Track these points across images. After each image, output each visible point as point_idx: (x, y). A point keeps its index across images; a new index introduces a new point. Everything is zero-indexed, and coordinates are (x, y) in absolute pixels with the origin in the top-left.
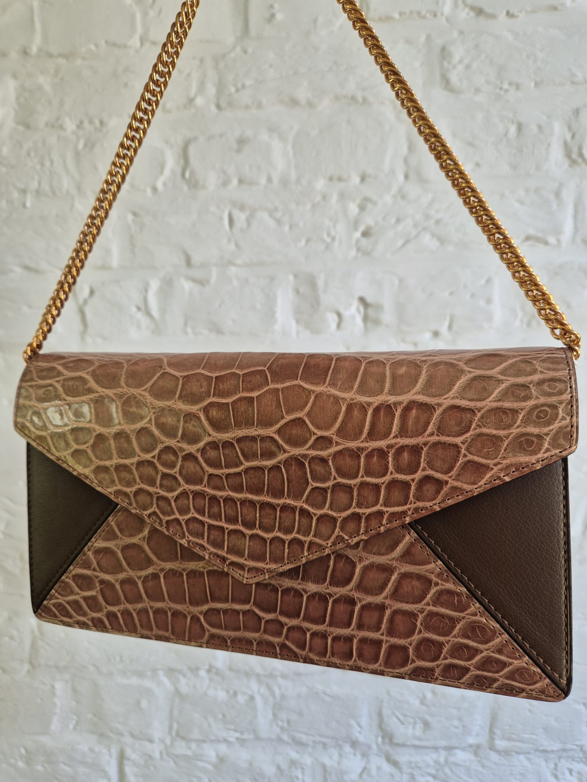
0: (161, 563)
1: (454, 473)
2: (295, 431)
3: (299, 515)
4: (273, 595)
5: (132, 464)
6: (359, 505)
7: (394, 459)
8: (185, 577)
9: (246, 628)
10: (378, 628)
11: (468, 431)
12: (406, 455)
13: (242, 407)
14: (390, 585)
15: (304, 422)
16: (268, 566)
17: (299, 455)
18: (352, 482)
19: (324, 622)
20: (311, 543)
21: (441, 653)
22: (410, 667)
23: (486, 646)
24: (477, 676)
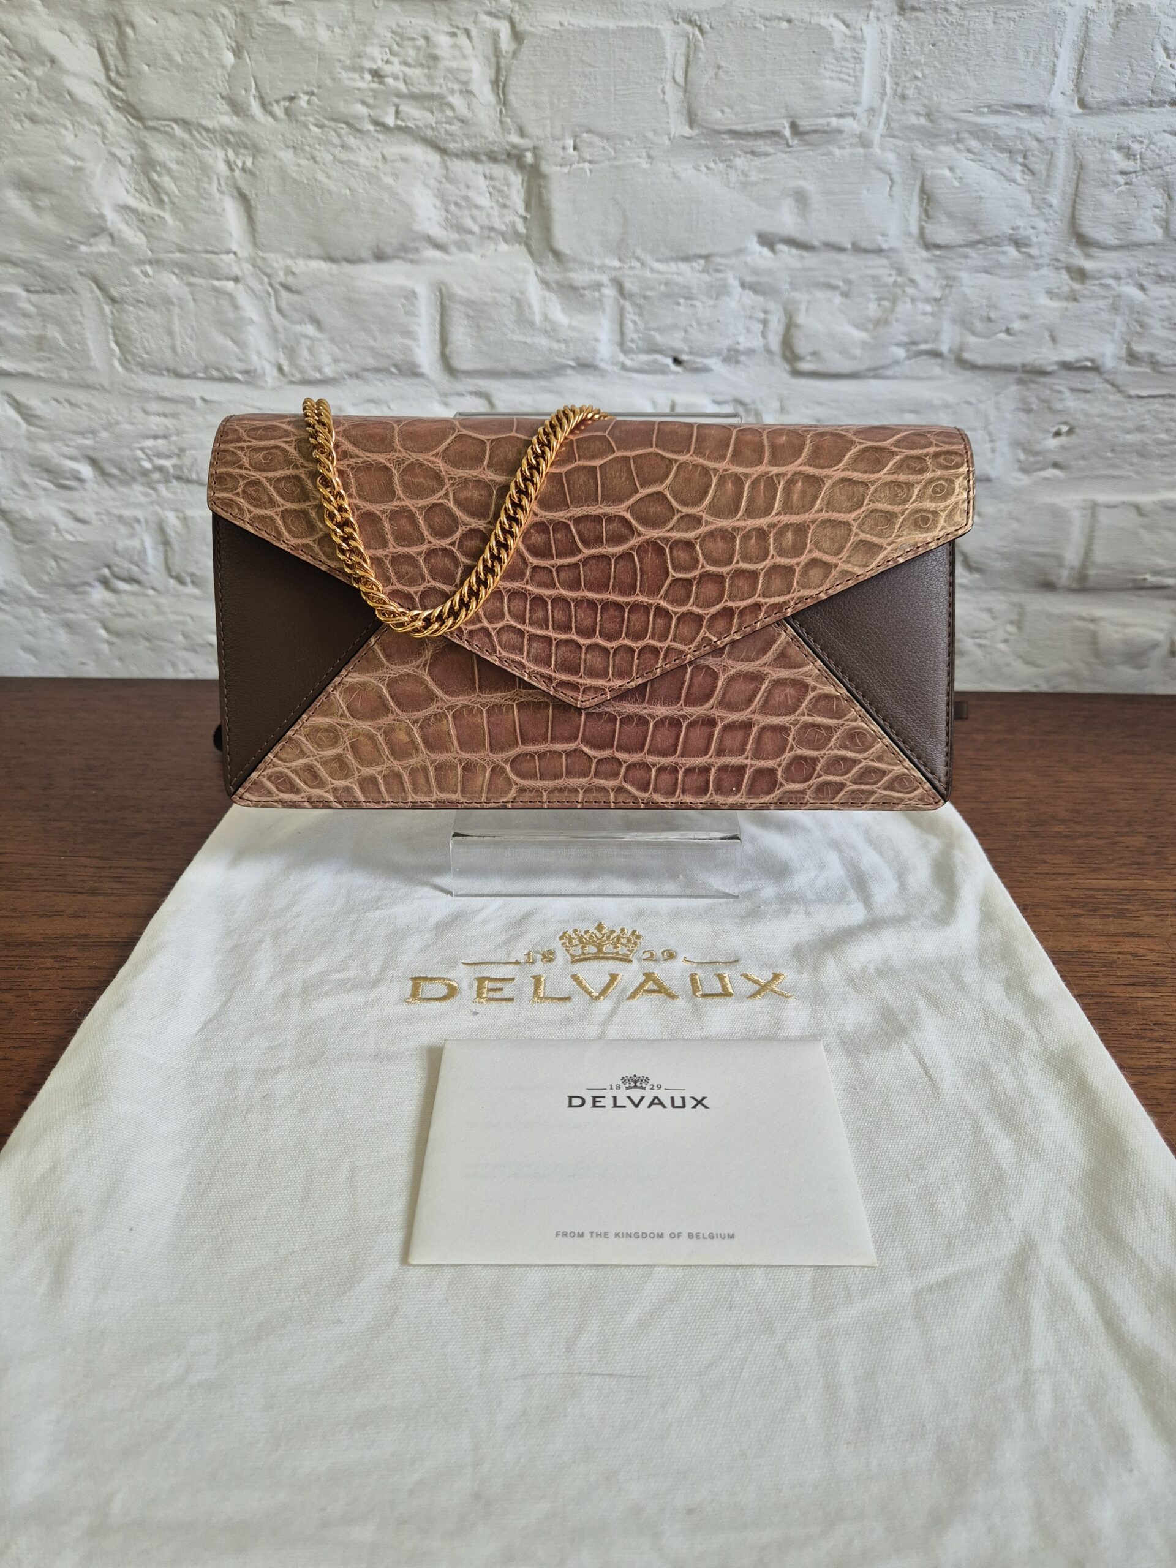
0: (449, 698)
1: (844, 554)
2: (654, 509)
3: (655, 615)
4: (608, 727)
5: (419, 554)
6: (732, 598)
7: (775, 540)
8: (485, 715)
9: (570, 773)
10: (741, 751)
11: (860, 507)
12: (789, 536)
13: (581, 479)
14: (759, 696)
15: (665, 497)
16: (612, 684)
17: (659, 538)
18: (724, 570)
19: (675, 751)
20: (669, 649)
21: (815, 770)
22: (778, 792)
23: (865, 755)
24: (853, 791)
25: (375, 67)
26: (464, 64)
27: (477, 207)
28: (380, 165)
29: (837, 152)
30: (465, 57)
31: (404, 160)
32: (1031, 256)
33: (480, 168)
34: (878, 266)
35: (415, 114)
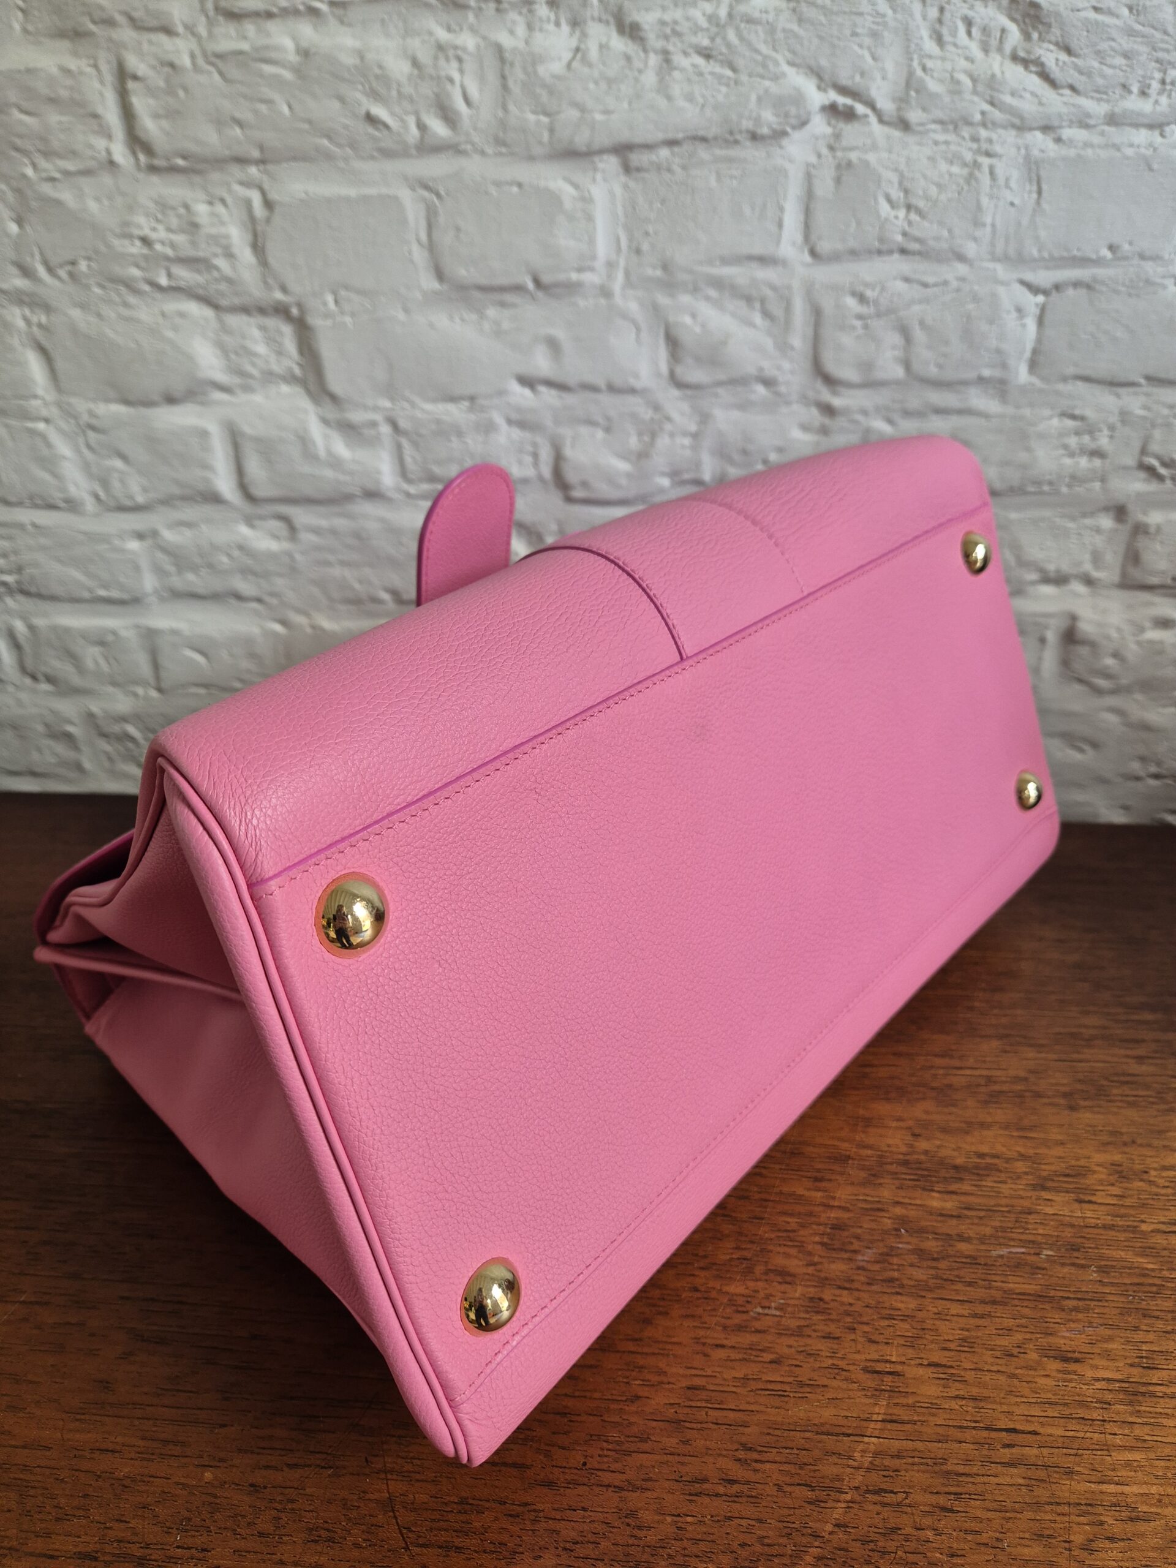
25: (141, 233)
26: (223, 230)
27: (255, 355)
28: (160, 320)
29: (581, 303)
30: (223, 223)
31: (182, 315)
32: (777, 394)
33: (252, 320)
34: (634, 403)
35: (185, 275)
